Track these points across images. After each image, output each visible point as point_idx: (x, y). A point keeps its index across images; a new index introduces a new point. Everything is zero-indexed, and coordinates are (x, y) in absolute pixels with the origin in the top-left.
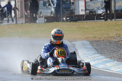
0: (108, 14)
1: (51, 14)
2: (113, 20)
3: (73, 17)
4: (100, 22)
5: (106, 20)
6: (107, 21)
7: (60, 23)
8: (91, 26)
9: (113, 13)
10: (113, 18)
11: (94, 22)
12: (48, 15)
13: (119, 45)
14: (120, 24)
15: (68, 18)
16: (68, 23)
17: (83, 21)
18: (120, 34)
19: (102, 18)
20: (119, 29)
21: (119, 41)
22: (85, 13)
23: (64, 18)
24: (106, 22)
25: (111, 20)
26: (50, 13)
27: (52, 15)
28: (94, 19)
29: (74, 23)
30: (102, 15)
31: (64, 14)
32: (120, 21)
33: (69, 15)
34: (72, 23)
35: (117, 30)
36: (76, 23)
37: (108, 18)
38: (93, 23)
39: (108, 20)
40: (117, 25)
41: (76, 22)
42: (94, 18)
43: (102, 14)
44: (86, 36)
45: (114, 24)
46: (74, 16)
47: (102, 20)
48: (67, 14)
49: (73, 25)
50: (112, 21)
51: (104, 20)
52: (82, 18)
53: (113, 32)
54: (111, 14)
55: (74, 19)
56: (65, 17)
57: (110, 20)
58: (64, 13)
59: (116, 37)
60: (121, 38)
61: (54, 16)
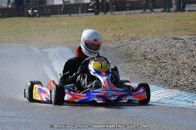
0: (100, 3)
1: (8, 5)
2: (109, 13)
3: (43, 9)
4: (86, 17)
5: (97, 13)
6: (99, 15)
7: (23, 18)
8: (73, 24)
9: (108, 3)
10: (108, 11)
11: (78, 17)
12: (3, 5)
13: (119, 54)
14: (119, 19)
15: (36, 11)
16: (36, 19)
17: (61, 15)
18: (120, 36)
19: (90, 10)
20: (118, 27)
21: (117, 48)
22: (63, 2)
23: (29, 11)
24: (97, 16)
25: (105, 13)
26: (7, 2)
27: (10, 6)
28: (78, 13)
29: (46, 18)
30: (91, 5)
31: (30, 4)
32: (119, 14)
33: (37, 6)
34: (42, 19)
35: (114, 29)
36: (49, 18)
37: (101, 11)
38: (76, 18)
39: (100, 13)
40: (114, 22)
41: (49, 16)
42: (78, 10)
43: (90, 3)
44: (65, 40)
45: (109, 20)
46: (45, 8)
47: (90, 14)
48: (34, 4)
49: (44, 22)
50: (107, 15)
51: (93, 14)
52: (59, 10)
53: (109, 32)
54: (104, 3)
55: (45, 12)
56: (31, 9)
57: (102, 13)
58: (30, 2)
59: (113, 41)
60: (121, 42)
61: (13, 7)
